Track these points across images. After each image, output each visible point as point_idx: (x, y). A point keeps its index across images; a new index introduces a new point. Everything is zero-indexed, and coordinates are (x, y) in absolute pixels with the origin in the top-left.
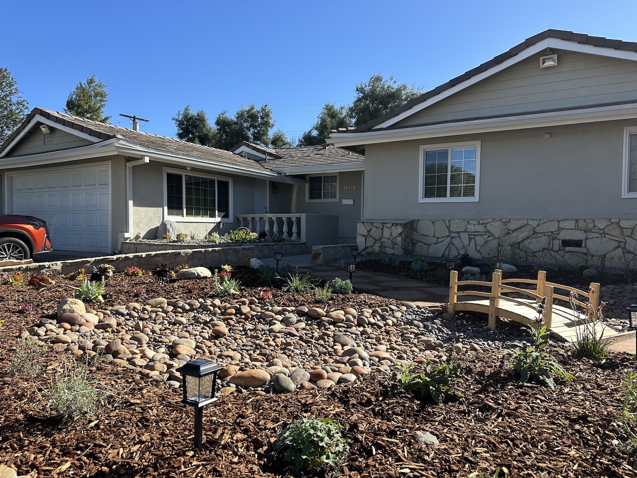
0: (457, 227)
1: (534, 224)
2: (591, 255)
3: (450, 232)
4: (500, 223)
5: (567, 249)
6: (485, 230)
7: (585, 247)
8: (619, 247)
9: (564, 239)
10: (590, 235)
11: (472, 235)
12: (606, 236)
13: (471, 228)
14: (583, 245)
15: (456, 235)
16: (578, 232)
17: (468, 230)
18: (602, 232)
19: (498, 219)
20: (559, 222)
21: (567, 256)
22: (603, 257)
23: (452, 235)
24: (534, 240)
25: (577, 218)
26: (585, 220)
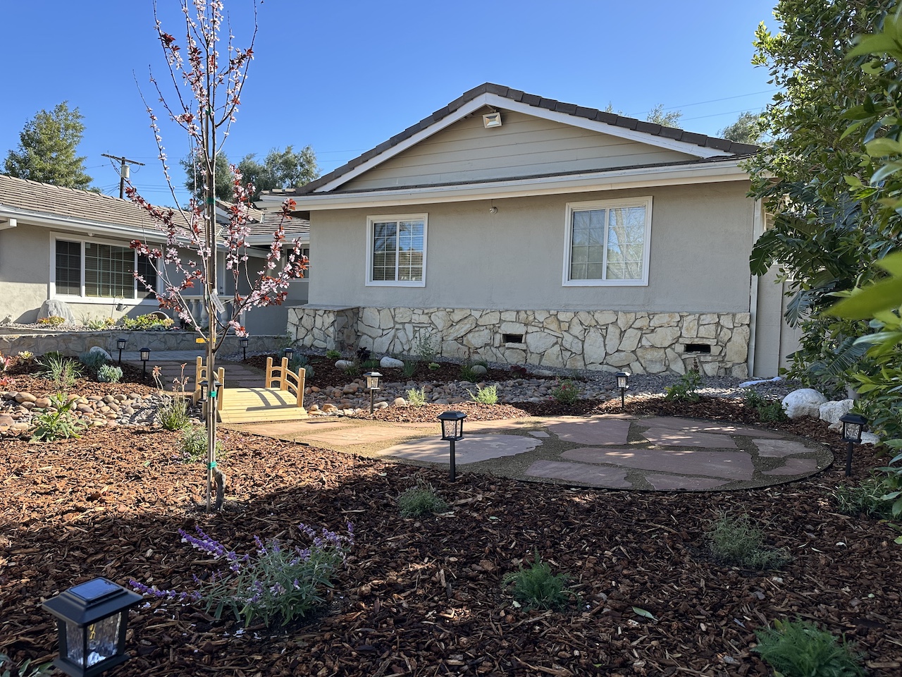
0: (402, 317)
1: (477, 314)
2: (530, 352)
3: (395, 322)
4: (444, 313)
5: (507, 345)
6: (430, 322)
7: (525, 342)
8: (557, 343)
9: (505, 333)
10: (530, 329)
11: (417, 327)
12: (546, 330)
13: (416, 318)
14: (523, 341)
15: (400, 327)
16: (518, 325)
17: (413, 321)
18: (541, 325)
19: (442, 309)
20: (500, 313)
21: (508, 353)
22: (542, 355)
23: (398, 326)
24: (477, 334)
25: (520, 308)
26: (526, 312)
